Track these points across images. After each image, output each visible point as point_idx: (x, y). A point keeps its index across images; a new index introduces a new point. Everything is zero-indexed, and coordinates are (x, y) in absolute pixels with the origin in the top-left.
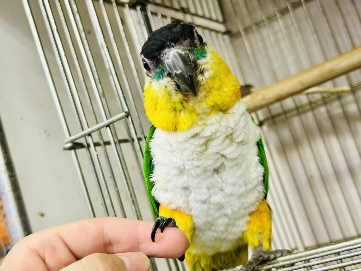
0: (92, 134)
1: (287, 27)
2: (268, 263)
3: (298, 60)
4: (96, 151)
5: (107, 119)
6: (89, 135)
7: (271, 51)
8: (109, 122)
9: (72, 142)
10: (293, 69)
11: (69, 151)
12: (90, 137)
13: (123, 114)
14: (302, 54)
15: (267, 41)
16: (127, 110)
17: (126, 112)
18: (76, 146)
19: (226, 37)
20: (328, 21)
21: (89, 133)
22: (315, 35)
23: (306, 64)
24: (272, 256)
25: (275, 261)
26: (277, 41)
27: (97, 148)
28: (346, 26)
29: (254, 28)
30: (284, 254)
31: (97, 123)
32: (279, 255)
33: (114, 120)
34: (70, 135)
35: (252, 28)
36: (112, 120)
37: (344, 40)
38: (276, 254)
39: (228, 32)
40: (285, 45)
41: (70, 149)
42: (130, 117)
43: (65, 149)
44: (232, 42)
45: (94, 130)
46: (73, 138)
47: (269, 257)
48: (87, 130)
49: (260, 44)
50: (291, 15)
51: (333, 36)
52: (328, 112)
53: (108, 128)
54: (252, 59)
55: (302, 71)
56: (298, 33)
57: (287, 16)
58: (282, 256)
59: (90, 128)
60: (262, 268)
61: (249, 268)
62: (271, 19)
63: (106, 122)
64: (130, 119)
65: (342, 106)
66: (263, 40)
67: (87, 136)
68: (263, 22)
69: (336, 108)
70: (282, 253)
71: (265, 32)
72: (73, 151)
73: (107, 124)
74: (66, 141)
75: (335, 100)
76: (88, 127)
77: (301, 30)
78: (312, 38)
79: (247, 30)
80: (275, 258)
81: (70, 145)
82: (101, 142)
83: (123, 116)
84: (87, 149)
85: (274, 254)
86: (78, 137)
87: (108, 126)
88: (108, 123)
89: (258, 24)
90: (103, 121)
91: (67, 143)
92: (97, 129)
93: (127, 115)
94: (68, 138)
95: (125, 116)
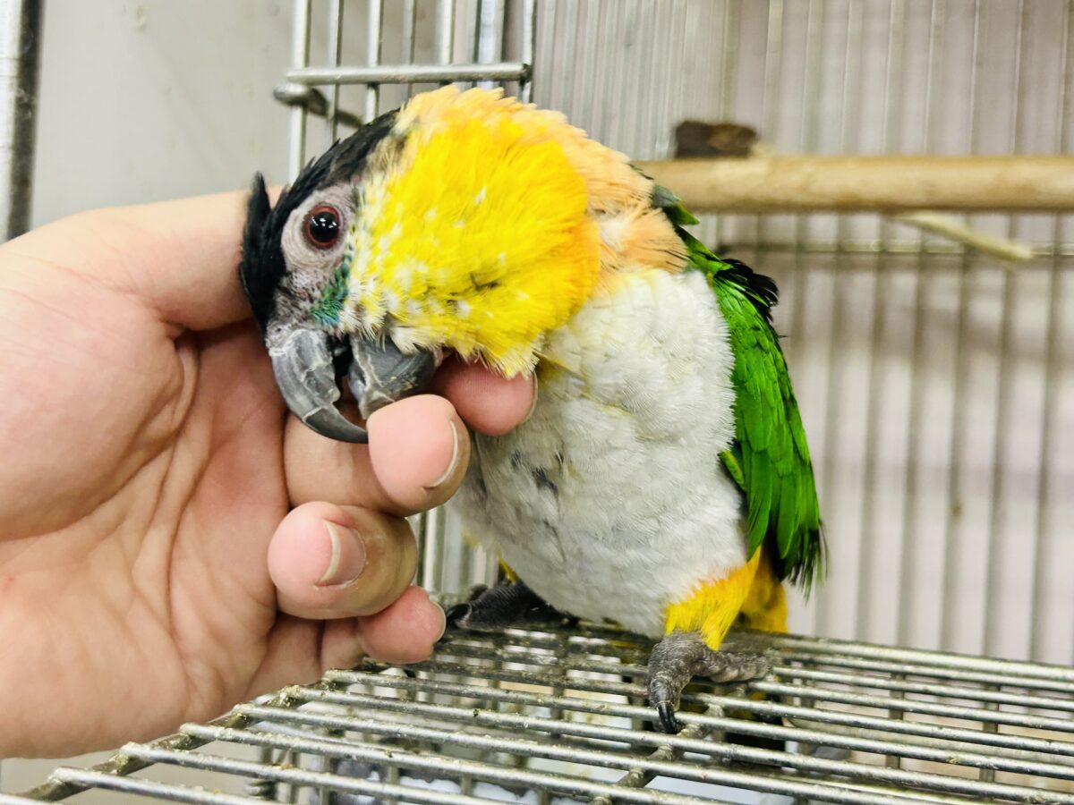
0: (382, 87)
3: (896, 119)
5: (452, 61)
6: (374, 85)
7: (832, 61)
8: (453, 73)
9: (310, 83)
10: (873, 137)
11: (283, 109)
12: (372, 93)
13: (517, 68)
14: (916, 105)
15: (835, 28)
16: (527, 61)
17: (523, 66)
18: (313, 100)
20: (1025, 46)
21: (375, 80)
23: (914, 136)
31: (412, 61)
33: (478, 73)
34: (307, 62)
36: (472, 73)
41: (294, 102)
42: (528, 85)
43: (279, 97)
45: (400, 78)
46: (314, 72)
49: (812, 26)
51: (1022, 93)
52: (921, 293)
54: (770, 58)
55: (894, 153)
56: (932, 40)
59: (384, 67)
64: (527, 91)
65: (965, 294)
67: (364, 87)
69: (944, 293)
72: (297, 113)
74: (290, 74)
75: (950, 268)
76: (379, 61)
81: (298, 90)
83: (512, 73)
86: (339, 77)
91: (293, 80)
92: (412, 79)
93: (526, 75)
94: (298, 68)
95: (517, 77)
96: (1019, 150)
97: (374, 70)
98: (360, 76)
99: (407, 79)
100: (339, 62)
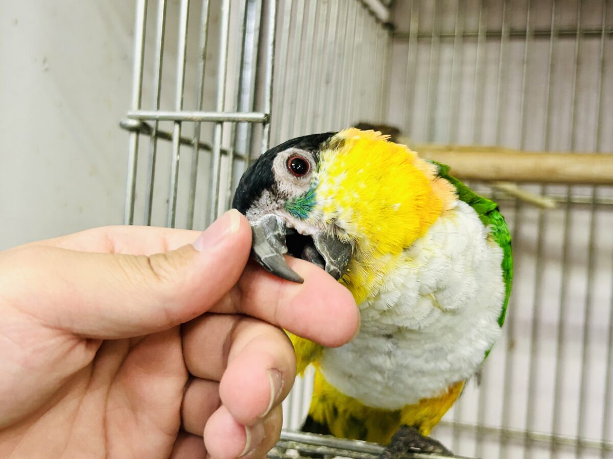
0: (183, 123)
1: (485, 62)
4: (179, 153)
5: (224, 111)
6: (178, 122)
8: (225, 117)
9: (141, 119)
11: (126, 133)
12: (177, 126)
13: (260, 116)
16: (267, 112)
17: (265, 115)
18: (143, 128)
19: (385, 33)
20: (552, 83)
21: (177, 119)
22: (523, 96)
26: (460, 77)
27: (184, 148)
28: (576, 103)
29: (435, 39)
31: (201, 109)
33: (238, 118)
34: (140, 107)
35: (431, 37)
36: (235, 118)
37: (562, 124)
39: (389, 26)
40: (469, 88)
41: (132, 129)
42: (267, 125)
43: (123, 126)
44: (390, 45)
45: (194, 119)
46: (143, 113)
50: (500, 46)
53: (219, 126)
57: (493, 46)
59: (184, 112)
62: (466, 37)
64: (266, 130)
65: (518, 222)
66: (438, 63)
68: (454, 36)
71: (448, 52)
72: (133, 136)
73: (218, 119)
74: (130, 113)
75: (509, 207)
76: (182, 108)
77: (504, 77)
78: (515, 98)
79: (421, 37)
81: (134, 123)
83: (258, 119)
84: (154, 139)
87: (221, 122)
88: (222, 119)
89: (443, 37)
91: (131, 117)
92: (200, 119)
93: (266, 120)
94: (135, 111)
95: (261, 121)
96: (547, 148)
97: (178, 114)
98: (171, 117)
99: (198, 119)
100: (158, 108)
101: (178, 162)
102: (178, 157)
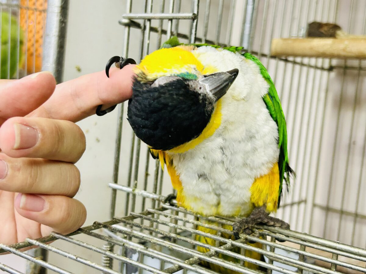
0: (152, 21)
2: (266, 227)
4: (149, 38)
5: (173, 12)
6: (149, 20)
8: (173, 16)
9: (130, 19)
11: (123, 27)
12: (149, 23)
13: (191, 15)
16: (196, 12)
17: (194, 14)
21: (149, 18)
24: (272, 223)
25: (272, 228)
30: (284, 227)
32: (278, 225)
33: (179, 16)
34: (131, 11)
36: (177, 16)
38: (275, 223)
41: (125, 25)
42: (195, 21)
43: (120, 23)
45: (156, 17)
46: (132, 15)
47: (268, 222)
48: (149, 15)
53: (170, 22)
58: (280, 227)
59: (152, 13)
60: (257, 230)
61: (243, 226)
63: (170, 15)
64: (195, 24)
67: (147, 20)
70: (282, 225)
72: (127, 29)
73: (170, 18)
74: (124, 15)
76: (151, 11)
80: (273, 226)
81: (126, 21)
82: (159, 29)
83: (189, 17)
84: (143, 31)
85: (274, 222)
86: (137, 17)
87: (171, 20)
88: (172, 18)
90: (168, 12)
91: (124, 18)
92: (163, 18)
93: (194, 17)
94: (127, 14)
95: (191, 18)
101: (148, 44)
102: (149, 41)
